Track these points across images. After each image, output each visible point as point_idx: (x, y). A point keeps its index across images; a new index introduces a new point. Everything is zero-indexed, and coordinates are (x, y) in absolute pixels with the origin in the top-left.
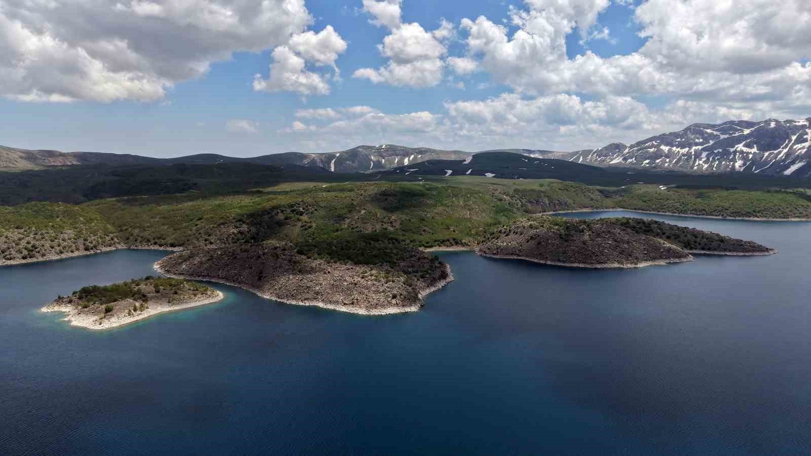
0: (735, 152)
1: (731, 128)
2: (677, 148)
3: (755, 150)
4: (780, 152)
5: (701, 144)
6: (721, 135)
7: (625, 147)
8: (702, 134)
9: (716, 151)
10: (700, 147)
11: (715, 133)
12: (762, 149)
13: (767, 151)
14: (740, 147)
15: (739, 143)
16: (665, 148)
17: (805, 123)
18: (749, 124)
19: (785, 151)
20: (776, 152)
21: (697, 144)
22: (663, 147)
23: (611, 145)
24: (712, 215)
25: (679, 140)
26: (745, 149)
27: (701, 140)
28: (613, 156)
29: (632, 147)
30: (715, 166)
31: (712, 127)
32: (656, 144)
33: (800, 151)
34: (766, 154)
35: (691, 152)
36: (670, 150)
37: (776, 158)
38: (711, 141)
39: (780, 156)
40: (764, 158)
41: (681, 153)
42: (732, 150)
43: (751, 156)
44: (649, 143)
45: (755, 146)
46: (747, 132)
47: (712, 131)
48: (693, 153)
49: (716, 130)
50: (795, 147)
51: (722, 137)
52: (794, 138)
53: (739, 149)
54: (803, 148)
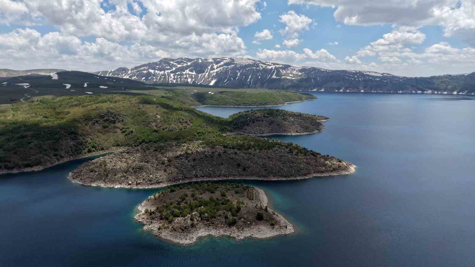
0: (186, 74)
1: (182, 62)
2: (158, 71)
3: (194, 73)
4: (205, 74)
5: (169, 69)
6: (178, 65)
7: (128, 70)
8: (169, 64)
9: (177, 73)
10: (169, 71)
11: (175, 64)
12: (198, 72)
14: (187, 71)
15: (187, 69)
16: (152, 71)
17: (212, 61)
18: (190, 60)
19: (207, 74)
20: (203, 74)
21: (167, 69)
22: (150, 70)
23: (120, 68)
25: (158, 66)
26: (190, 73)
27: (169, 67)
28: (122, 75)
29: (132, 70)
30: (179, 81)
31: (173, 60)
32: (146, 68)
33: (213, 74)
34: (200, 75)
35: (166, 74)
36: (154, 72)
37: (204, 77)
38: (173, 68)
39: (206, 76)
40: (199, 77)
41: (160, 74)
42: (184, 73)
43: (193, 76)
44: (142, 68)
45: (194, 71)
46: (189, 64)
47: (173, 63)
48: (167, 74)
49: (175, 62)
50: (211, 72)
51: (179, 66)
52: (209, 68)
53: (187, 73)
54: (214, 73)
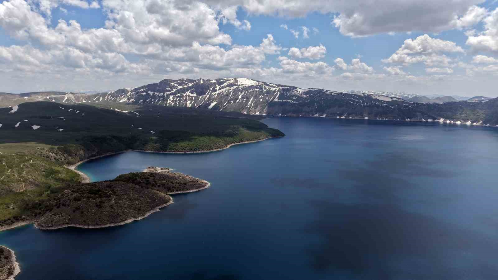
0: (186, 96)
1: (183, 83)
2: (157, 93)
3: (195, 95)
4: (206, 97)
5: (169, 91)
6: (179, 86)
7: (128, 92)
8: (169, 85)
9: (177, 95)
10: (169, 93)
11: (176, 85)
12: (199, 94)
13: (201, 95)
14: (188, 93)
15: (188, 91)
16: (151, 93)
17: (215, 82)
18: (191, 81)
19: (208, 96)
20: (204, 96)
21: (168, 91)
22: (149, 92)
23: (119, 90)
24: (179, 152)
25: (158, 88)
26: (191, 94)
27: (169, 89)
28: (121, 97)
29: (132, 91)
30: (177, 103)
31: (174, 81)
32: (145, 90)
33: (214, 96)
34: (200, 97)
36: (153, 94)
37: (205, 99)
38: (174, 89)
40: (200, 99)
41: (159, 96)
43: (193, 98)
44: (142, 90)
45: (195, 92)
46: (190, 85)
47: (174, 84)
48: (166, 96)
49: (176, 83)
50: (212, 94)
51: (180, 87)
52: (211, 89)
54: (215, 94)
